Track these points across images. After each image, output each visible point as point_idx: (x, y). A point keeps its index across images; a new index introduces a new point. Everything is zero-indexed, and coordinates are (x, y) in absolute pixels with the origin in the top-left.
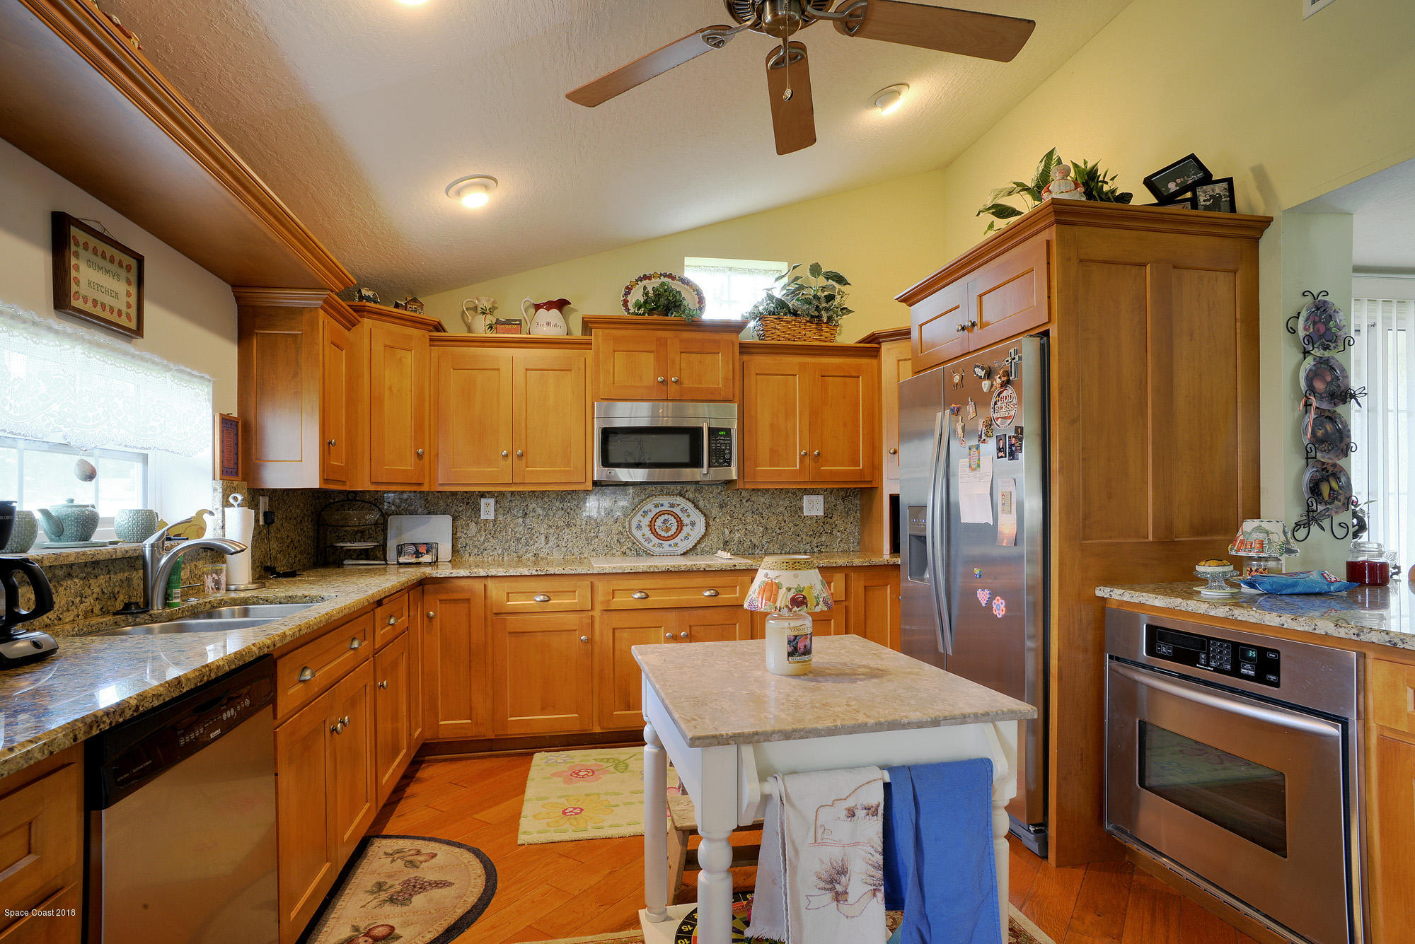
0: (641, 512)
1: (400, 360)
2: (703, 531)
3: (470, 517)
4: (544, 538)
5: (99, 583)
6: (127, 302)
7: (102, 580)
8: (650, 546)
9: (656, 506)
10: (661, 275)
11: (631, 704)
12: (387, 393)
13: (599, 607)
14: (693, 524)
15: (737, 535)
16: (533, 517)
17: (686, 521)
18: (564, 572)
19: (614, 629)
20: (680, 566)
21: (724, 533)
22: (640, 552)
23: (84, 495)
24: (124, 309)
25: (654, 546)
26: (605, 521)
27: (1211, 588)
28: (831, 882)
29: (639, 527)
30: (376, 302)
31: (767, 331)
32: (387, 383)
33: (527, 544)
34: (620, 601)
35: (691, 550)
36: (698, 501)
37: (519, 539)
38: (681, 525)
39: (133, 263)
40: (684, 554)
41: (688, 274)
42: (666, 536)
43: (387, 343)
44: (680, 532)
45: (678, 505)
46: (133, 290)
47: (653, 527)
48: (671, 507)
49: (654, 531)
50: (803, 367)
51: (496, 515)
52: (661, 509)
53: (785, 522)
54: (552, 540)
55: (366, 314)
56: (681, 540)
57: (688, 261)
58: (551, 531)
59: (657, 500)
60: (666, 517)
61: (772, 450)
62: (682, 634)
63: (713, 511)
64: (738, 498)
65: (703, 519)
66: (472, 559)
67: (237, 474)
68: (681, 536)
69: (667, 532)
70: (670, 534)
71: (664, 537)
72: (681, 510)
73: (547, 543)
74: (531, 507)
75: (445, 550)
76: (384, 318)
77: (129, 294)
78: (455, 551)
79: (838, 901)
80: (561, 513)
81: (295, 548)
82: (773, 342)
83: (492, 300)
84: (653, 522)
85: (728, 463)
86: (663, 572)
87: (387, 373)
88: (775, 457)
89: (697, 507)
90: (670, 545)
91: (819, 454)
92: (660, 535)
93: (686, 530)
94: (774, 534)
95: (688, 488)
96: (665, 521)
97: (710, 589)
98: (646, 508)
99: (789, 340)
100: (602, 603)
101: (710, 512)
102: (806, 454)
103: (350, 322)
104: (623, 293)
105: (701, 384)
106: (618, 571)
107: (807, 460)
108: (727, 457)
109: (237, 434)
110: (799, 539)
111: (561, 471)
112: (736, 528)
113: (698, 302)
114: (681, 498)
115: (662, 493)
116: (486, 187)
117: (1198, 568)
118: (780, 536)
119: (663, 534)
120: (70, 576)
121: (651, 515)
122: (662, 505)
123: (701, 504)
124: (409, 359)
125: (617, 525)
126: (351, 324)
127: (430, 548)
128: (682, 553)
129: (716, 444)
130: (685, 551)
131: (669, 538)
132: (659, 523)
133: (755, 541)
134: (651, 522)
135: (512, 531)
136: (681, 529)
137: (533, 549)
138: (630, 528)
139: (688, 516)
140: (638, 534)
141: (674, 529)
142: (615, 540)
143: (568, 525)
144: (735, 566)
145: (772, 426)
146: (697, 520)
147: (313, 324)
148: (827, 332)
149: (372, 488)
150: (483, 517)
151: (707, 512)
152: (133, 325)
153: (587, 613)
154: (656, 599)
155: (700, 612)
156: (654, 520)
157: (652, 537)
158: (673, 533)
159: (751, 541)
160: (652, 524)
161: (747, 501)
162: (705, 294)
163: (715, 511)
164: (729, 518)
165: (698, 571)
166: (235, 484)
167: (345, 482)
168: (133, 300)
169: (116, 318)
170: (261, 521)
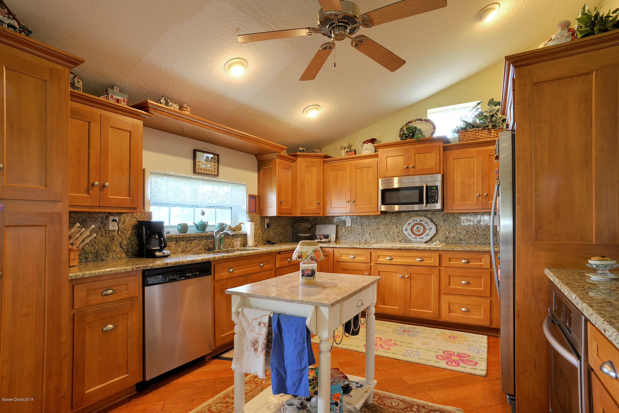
0: (407, 224)
1: (311, 170)
2: (435, 232)
3: (342, 225)
4: (368, 234)
5: (203, 242)
6: (214, 168)
7: (204, 241)
8: (411, 238)
9: (414, 221)
10: (416, 120)
11: (385, 303)
12: (306, 183)
13: (373, 262)
14: (431, 229)
15: (452, 234)
16: (364, 225)
17: (427, 227)
18: (359, 247)
19: (379, 272)
20: (405, 247)
21: (445, 233)
22: (407, 241)
23: (204, 219)
24: (213, 170)
25: (413, 238)
26: (392, 227)
27: (597, 274)
28: (254, 344)
29: (406, 230)
30: (304, 152)
31: (460, 138)
32: (306, 179)
33: (362, 236)
34: (381, 260)
35: (429, 240)
36: (433, 219)
37: (359, 234)
38: (425, 229)
39: (216, 157)
40: (426, 242)
41: (429, 117)
42: (418, 234)
43: (306, 165)
44: (424, 232)
45: (424, 220)
46: (216, 164)
47: (412, 230)
48: (420, 221)
49: (413, 232)
50: (478, 152)
51: (351, 225)
52: (416, 222)
53: (478, 229)
54: (372, 234)
55: (298, 156)
56: (425, 236)
57: (429, 111)
58: (371, 231)
59: (414, 218)
60: (418, 226)
61: (462, 194)
62: (406, 276)
63: (440, 223)
64: (453, 217)
65: (435, 227)
66: (343, 241)
67: (256, 212)
68: (425, 234)
69: (419, 232)
70: (420, 233)
71: (417, 234)
72: (425, 223)
73: (370, 236)
74: (364, 221)
75: (333, 237)
76: (305, 157)
77: (215, 165)
78: (337, 238)
79: (255, 351)
80: (375, 224)
81: (283, 235)
82: (464, 142)
83: (348, 143)
84: (412, 228)
85: (436, 201)
86: (398, 249)
87: (306, 175)
88: (463, 197)
89: (432, 221)
90: (420, 238)
91: (487, 195)
92: (415, 234)
93: (427, 232)
94: (472, 234)
95: (429, 213)
96: (417, 228)
97: (420, 257)
98: (409, 222)
99: (472, 140)
100: (374, 260)
101: (439, 224)
102: (479, 195)
103: (293, 161)
104: (399, 131)
105: (424, 166)
106: (380, 248)
107: (481, 198)
108: (436, 198)
109: (256, 200)
110: (486, 237)
111: (367, 207)
112: (451, 231)
113: (433, 129)
114: (425, 217)
115: (416, 215)
116: (317, 109)
117: (590, 261)
118: (475, 235)
119: (417, 233)
120: (195, 240)
121: (411, 225)
122: (417, 221)
123: (435, 220)
124: (314, 170)
125: (397, 229)
126: (294, 161)
127: (327, 237)
128: (425, 242)
129: (431, 193)
130: (426, 241)
131: (420, 235)
132: (415, 228)
133: (461, 237)
134: (411, 228)
135: (357, 231)
136: (425, 231)
137: (364, 238)
138: (402, 230)
139: (428, 225)
140: (406, 233)
141: (422, 231)
142: (396, 235)
143: (378, 229)
144: (430, 248)
145: (462, 183)
146: (433, 227)
147: (275, 164)
148: (494, 133)
149: (301, 215)
150: (347, 225)
151: (437, 224)
152: (216, 174)
153: (369, 264)
154: (396, 260)
155: (415, 268)
156: (413, 227)
157: (412, 234)
158: (421, 233)
159: (459, 237)
160: (412, 229)
161: (457, 219)
162: (436, 125)
163: (441, 223)
164: (448, 226)
165: (413, 250)
166: (254, 215)
167: (291, 214)
168: (216, 167)
169: (210, 173)
170: (266, 226)
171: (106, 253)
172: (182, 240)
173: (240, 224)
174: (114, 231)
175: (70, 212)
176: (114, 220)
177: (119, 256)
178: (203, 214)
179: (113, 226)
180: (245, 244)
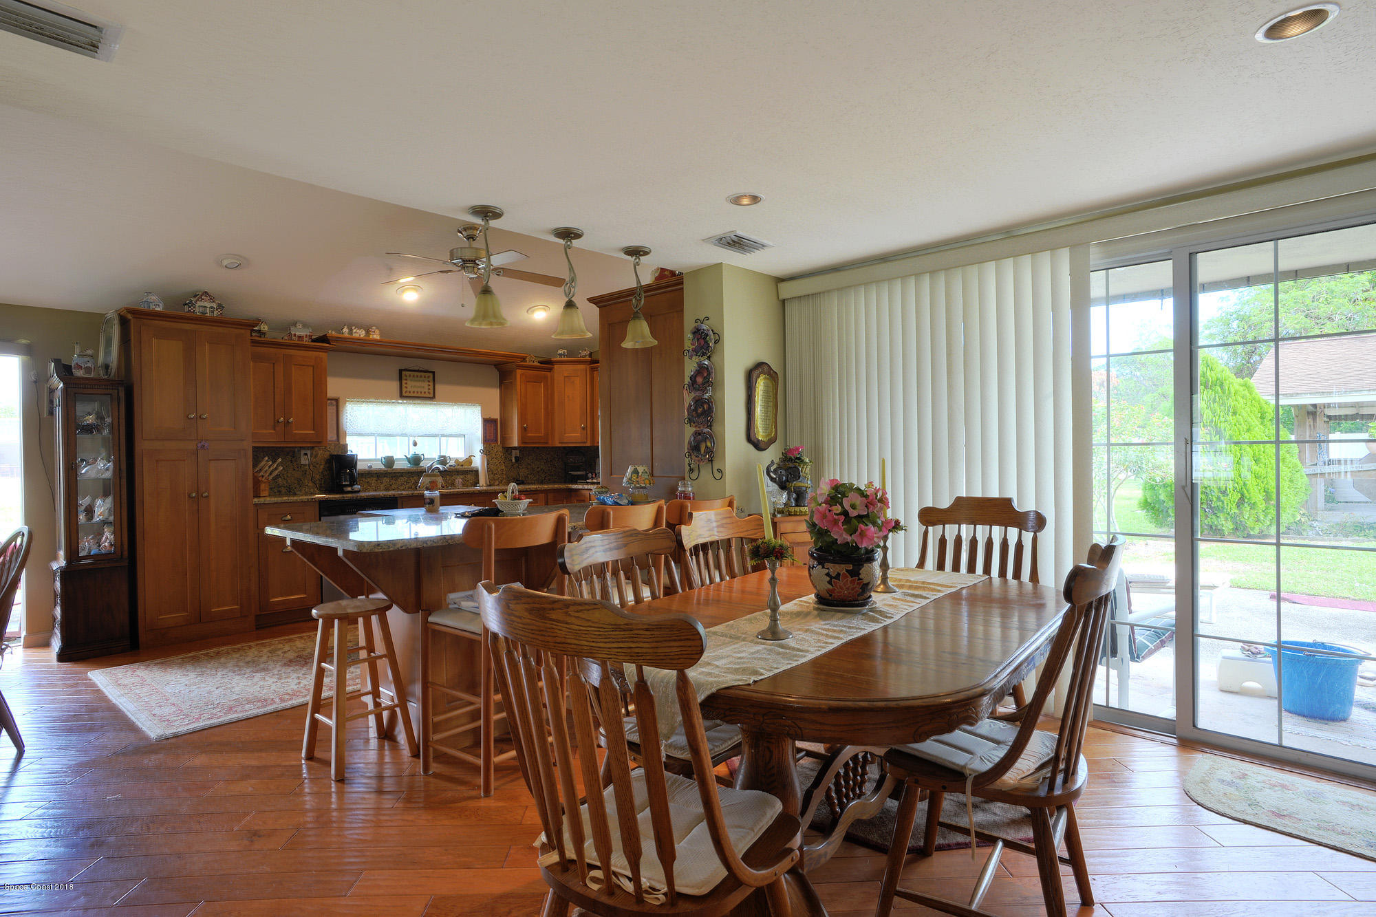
1: (573, 382)
6: (429, 388)
12: (566, 400)
23: (418, 450)
24: (427, 391)
32: (567, 394)
39: (431, 374)
43: (566, 375)
46: (431, 384)
55: (554, 364)
67: (496, 441)
76: (563, 363)
77: (429, 385)
81: (545, 473)
87: (567, 389)
109: (492, 425)
116: (545, 310)
120: (404, 475)
124: (578, 381)
126: (548, 370)
147: (515, 377)
149: (560, 445)
152: (432, 396)
166: (493, 445)
167: (547, 443)
168: (431, 387)
169: (423, 395)
170: (513, 461)
171: (298, 487)
172: (385, 477)
173: (470, 456)
174: (305, 465)
175: (254, 448)
176: (306, 454)
177: (312, 490)
178: (415, 444)
179: (304, 461)
180: (476, 483)
